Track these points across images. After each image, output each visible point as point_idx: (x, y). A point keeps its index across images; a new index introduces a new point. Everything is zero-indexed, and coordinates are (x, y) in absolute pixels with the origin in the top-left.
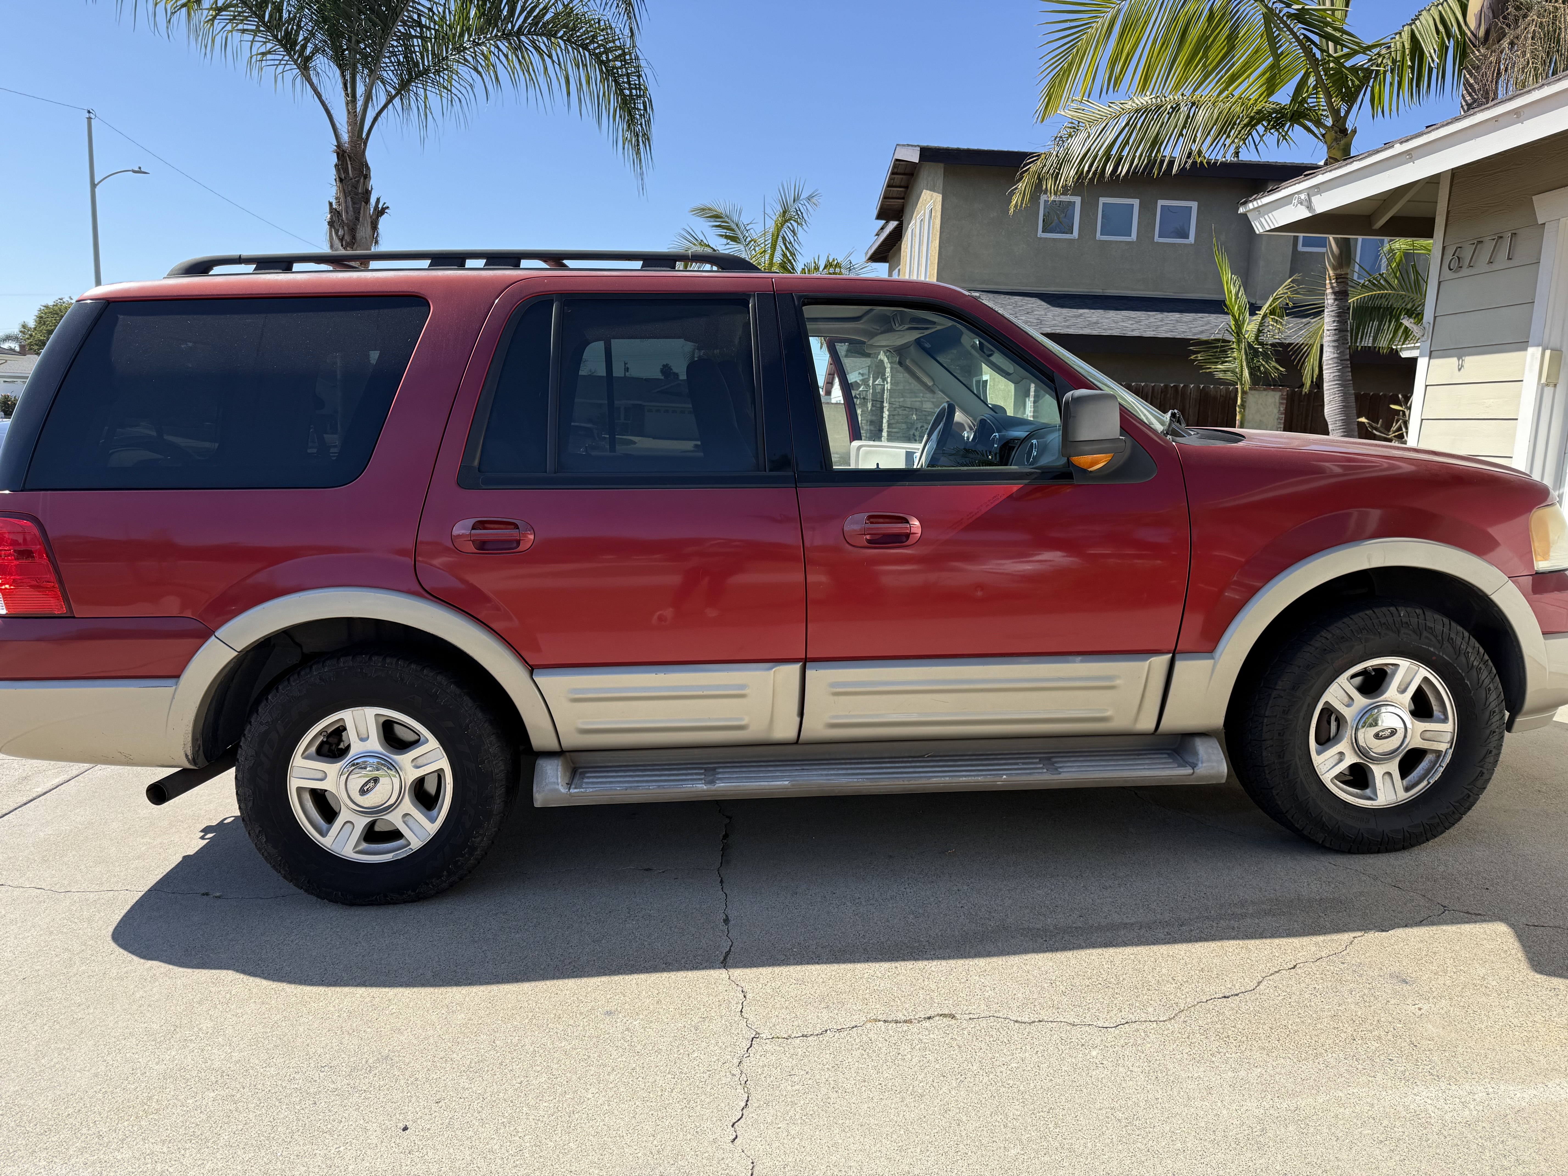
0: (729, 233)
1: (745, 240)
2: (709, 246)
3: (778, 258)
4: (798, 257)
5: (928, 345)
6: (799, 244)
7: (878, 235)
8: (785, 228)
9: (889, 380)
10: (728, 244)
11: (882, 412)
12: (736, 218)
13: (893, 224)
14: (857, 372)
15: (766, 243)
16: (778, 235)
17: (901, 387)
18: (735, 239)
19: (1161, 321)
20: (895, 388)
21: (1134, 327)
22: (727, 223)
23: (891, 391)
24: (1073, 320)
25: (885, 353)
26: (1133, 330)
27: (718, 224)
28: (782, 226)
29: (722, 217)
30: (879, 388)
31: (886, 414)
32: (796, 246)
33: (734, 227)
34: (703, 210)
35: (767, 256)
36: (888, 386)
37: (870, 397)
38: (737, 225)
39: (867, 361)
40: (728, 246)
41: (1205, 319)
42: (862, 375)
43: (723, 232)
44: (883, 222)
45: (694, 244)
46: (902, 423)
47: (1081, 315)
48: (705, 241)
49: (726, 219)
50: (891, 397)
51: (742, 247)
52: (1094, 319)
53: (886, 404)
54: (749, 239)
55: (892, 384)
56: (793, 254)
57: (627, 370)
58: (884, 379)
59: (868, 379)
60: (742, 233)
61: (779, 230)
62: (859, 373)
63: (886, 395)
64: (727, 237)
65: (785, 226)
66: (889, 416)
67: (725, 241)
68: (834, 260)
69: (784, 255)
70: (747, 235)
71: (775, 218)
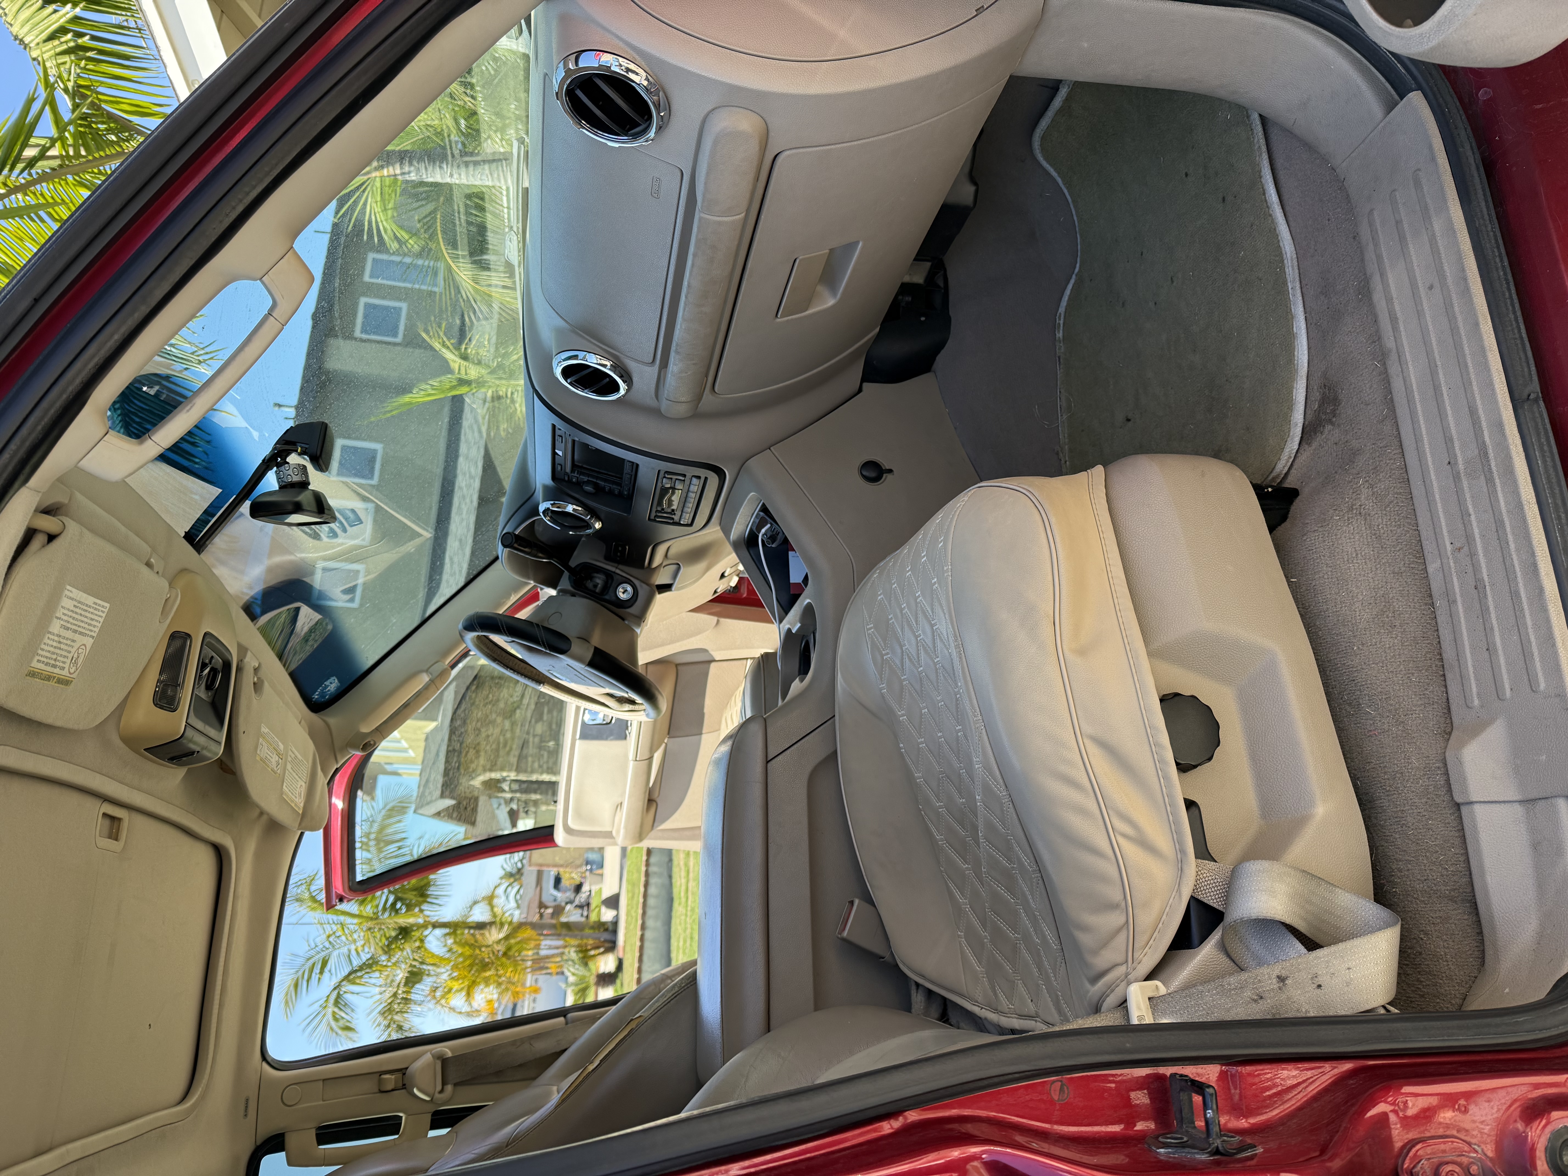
0: (317, 970)
1: (327, 949)
2: (328, 996)
5: (332, 685)
9: (505, 774)
10: (330, 971)
11: (543, 782)
12: (301, 961)
14: (497, 812)
17: (514, 760)
18: (325, 963)
19: (464, 474)
20: (515, 767)
21: (468, 500)
22: (304, 973)
23: (518, 770)
24: (456, 566)
25: (473, 778)
26: (472, 502)
27: (305, 983)
29: (298, 980)
30: (515, 786)
33: (309, 963)
34: (287, 1003)
35: (348, 920)
36: (513, 775)
37: (524, 797)
38: (308, 960)
39: (482, 800)
40: (333, 970)
41: (467, 430)
42: (500, 805)
43: (315, 976)
45: (324, 1016)
47: (451, 559)
48: (322, 1002)
49: (300, 973)
50: (526, 771)
51: (335, 953)
52: (457, 544)
53: (534, 777)
54: (327, 944)
55: (510, 770)
58: (504, 780)
59: (505, 799)
60: (318, 953)
62: (498, 808)
63: (523, 777)
64: (322, 972)
66: (548, 773)
67: (326, 974)
70: (321, 946)
71: (304, 912)
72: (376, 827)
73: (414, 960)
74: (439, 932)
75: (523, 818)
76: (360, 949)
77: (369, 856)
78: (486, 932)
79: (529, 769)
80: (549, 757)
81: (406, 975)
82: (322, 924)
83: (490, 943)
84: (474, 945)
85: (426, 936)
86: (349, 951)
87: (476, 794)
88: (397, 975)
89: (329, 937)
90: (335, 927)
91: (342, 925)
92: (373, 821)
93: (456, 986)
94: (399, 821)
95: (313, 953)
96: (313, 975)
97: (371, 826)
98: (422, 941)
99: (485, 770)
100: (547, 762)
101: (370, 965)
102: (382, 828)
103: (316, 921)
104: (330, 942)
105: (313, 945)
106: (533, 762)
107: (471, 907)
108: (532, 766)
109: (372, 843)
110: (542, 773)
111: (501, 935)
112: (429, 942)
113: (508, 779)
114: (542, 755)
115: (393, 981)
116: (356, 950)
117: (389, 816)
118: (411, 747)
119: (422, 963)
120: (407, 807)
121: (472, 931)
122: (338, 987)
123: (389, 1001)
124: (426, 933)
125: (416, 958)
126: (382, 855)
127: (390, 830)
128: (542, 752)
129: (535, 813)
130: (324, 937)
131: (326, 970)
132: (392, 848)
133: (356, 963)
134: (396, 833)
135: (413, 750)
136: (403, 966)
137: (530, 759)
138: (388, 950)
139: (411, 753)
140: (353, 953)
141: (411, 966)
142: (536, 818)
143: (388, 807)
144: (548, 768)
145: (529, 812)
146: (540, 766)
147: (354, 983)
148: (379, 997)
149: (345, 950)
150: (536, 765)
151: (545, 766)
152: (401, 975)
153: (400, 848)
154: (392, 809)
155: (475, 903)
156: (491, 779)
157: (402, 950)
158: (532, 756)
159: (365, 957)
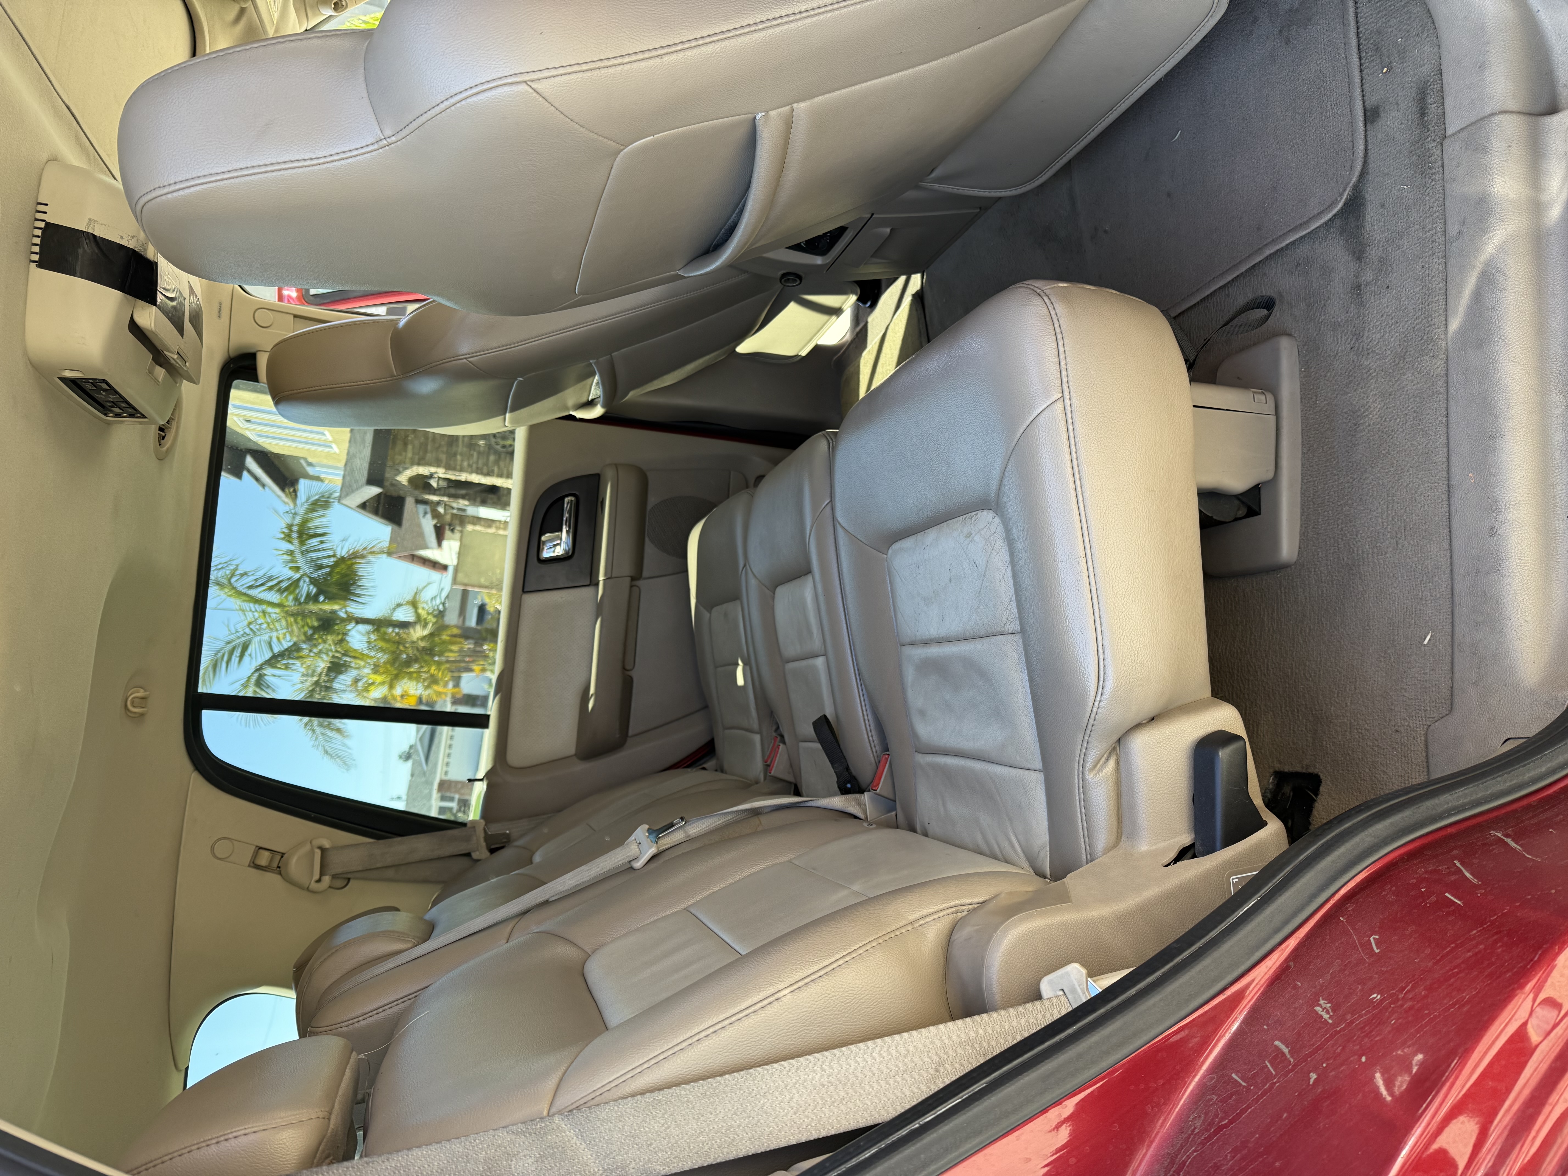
0: (237, 653)
1: (248, 635)
2: (249, 678)
3: (274, 597)
4: (274, 572)
6: (258, 569)
7: (263, 486)
8: (238, 585)
9: (433, 470)
10: (250, 655)
12: (220, 644)
13: (250, 462)
14: (423, 521)
15: (253, 609)
16: (245, 594)
17: (443, 457)
18: (245, 647)
22: (223, 655)
23: (449, 468)
25: (400, 471)
28: (234, 588)
29: (216, 661)
31: (475, 478)
32: (260, 574)
33: (230, 647)
35: (270, 610)
36: (441, 472)
39: (409, 502)
40: (253, 655)
42: (426, 513)
44: (245, 474)
46: (488, 459)
48: (243, 682)
49: (220, 655)
50: (454, 469)
51: (256, 640)
53: (463, 477)
54: (247, 631)
55: (438, 466)
56: (270, 579)
57: (399, 798)
58: (432, 477)
60: (239, 638)
61: (240, 594)
62: (424, 517)
63: (452, 476)
64: (242, 656)
65: (235, 585)
66: (477, 473)
67: (246, 658)
68: (283, 533)
69: (271, 588)
70: (242, 632)
71: (224, 596)
72: (298, 520)
73: (337, 651)
74: (362, 628)
75: (449, 539)
76: (281, 636)
77: (292, 547)
78: (412, 630)
79: (458, 467)
80: (478, 458)
81: (328, 665)
82: (243, 611)
83: (415, 639)
84: (400, 642)
85: (349, 630)
86: (271, 638)
87: (402, 493)
88: (319, 666)
89: (250, 623)
90: (256, 615)
91: (264, 612)
92: (295, 514)
93: (379, 679)
94: (322, 516)
95: (233, 637)
96: (233, 657)
97: (294, 518)
98: (345, 634)
99: (413, 463)
100: (477, 463)
101: (292, 652)
102: (305, 521)
103: (238, 608)
104: (251, 629)
105: (233, 631)
106: (462, 461)
107: (394, 609)
108: (461, 465)
109: (295, 535)
110: (471, 472)
111: (426, 632)
112: (352, 637)
113: (436, 476)
114: (472, 455)
115: (314, 671)
116: (278, 638)
117: (312, 510)
118: (335, 441)
119: (345, 655)
120: (329, 502)
121: (397, 630)
122: (260, 668)
123: (311, 689)
124: (349, 627)
125: (339, 649)
126: (304, 548)
127: (311, 524)
128: (472, 452)
129: (461, 532)
130: (246, 623)
131: (246, 654)
132: (314, 542)
133: (276, 650)
134: (319, 527)
135: (337, 444)
136: (324, 656)
137: (459, 457)
138: (309, 639)
139: (335, 449)
140: (274, 640)
141: (333, 657)
142: (461, 540)
143: (311, 501)
144: (477, 468)
145: (456, 531)
146: (470, 466)
147: (276, 667)
148: (300, 686)
149: (266, 637)
150: (465, 464)
151: (474, 466)
152: (322, 664)
153: (322, 542)
154: (315, 503)
155: (399, 605)
156: (418, 475)
157: (325, 642)
158: (461, 455)
159: (286, 644)
